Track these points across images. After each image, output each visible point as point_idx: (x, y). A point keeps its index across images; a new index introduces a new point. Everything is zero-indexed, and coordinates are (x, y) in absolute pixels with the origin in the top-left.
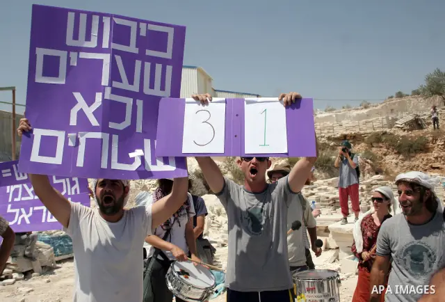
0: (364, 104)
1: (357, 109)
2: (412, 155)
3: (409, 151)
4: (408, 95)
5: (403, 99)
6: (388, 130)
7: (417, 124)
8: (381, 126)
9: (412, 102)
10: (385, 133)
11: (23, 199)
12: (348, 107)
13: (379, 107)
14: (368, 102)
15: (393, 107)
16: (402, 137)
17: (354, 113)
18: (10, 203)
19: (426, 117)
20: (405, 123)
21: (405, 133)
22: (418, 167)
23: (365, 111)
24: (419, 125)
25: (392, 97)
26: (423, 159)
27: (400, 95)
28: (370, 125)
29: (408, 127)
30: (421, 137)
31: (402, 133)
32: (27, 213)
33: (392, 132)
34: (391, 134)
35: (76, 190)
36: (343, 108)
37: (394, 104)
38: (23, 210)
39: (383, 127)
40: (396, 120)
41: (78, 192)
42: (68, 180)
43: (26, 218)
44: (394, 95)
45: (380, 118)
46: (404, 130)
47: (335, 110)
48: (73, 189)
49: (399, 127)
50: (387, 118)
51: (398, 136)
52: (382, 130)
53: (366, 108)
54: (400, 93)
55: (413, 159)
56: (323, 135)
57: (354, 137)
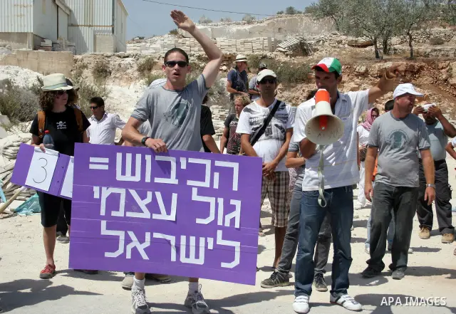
0: (248, 18)
1: (239, 24)
2: (292, 84)
3: (290, 81)
4: (300, 13)
5: (295, 17)
6: (268, 54)
7: (302, 49)
8: (261, 47)
9: (304, 22)
10: (264, 57)
11: (129, 214)
12: (228, 20)
13: (265, 24)
14: (252, 16)
15: (282, 25)
16: (284, 63)
17: (234, 28)
18: (103, 218)
19: (313, 42)
20: (289, 47)
21: (287, 59)
22: (298, 99)
23: (247, 27)
24: (305, 50)
25: (281, 13)
26: (303, 91)
27: (291, 11)
28: (249, 45)
29: (291, 52)
30: (304, 65)
31: (283, 59)
32: (142, 240)
33: (273, 56)
34: (271, 58)
35: (233, 221)
36: (222, 20)
37: (284, 21)
38: (131, 234)
39: (263, 50)
40: (280, 42)
41: (237, 225)
42: (221, 201)
43: (141, 248)
44: (285, 10)
45: (261, 38)
46: (287, 55)
47: (211, 22)
48: (229, 217)
49: (281, 51)
50: (269, 39)
51: (279, 61)
52: (261, 52)
53: (249, 23)
54: (291, 8)
55: (292, 90)
56: (193, 53)
57: (229, 58)
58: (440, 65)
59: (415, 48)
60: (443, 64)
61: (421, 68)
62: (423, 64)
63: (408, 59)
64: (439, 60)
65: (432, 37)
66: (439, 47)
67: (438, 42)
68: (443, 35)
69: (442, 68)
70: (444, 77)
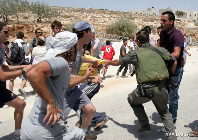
58: (30, 26)
59: (19, 20)
60: (31, 26)
61: (23, 27)
62: (23, 26)
63: (17, 24)
64: (29, 25)
65: (23, 16)
66: (27, 20)
67: (26, 18)
68: (27, 15)
69: (30, 27)
70: (31, 30)
